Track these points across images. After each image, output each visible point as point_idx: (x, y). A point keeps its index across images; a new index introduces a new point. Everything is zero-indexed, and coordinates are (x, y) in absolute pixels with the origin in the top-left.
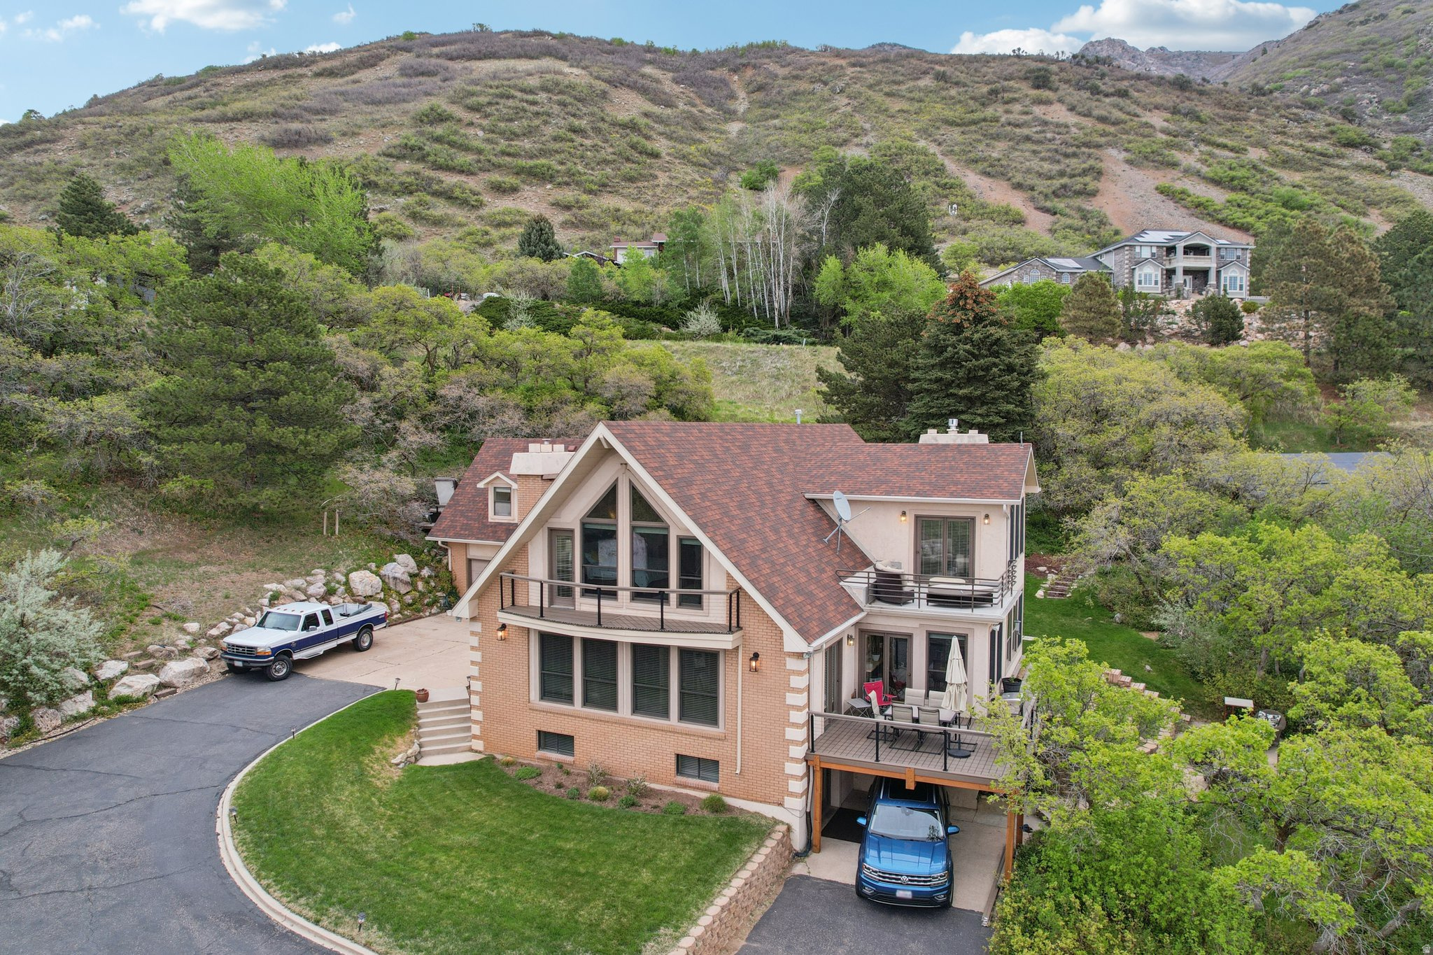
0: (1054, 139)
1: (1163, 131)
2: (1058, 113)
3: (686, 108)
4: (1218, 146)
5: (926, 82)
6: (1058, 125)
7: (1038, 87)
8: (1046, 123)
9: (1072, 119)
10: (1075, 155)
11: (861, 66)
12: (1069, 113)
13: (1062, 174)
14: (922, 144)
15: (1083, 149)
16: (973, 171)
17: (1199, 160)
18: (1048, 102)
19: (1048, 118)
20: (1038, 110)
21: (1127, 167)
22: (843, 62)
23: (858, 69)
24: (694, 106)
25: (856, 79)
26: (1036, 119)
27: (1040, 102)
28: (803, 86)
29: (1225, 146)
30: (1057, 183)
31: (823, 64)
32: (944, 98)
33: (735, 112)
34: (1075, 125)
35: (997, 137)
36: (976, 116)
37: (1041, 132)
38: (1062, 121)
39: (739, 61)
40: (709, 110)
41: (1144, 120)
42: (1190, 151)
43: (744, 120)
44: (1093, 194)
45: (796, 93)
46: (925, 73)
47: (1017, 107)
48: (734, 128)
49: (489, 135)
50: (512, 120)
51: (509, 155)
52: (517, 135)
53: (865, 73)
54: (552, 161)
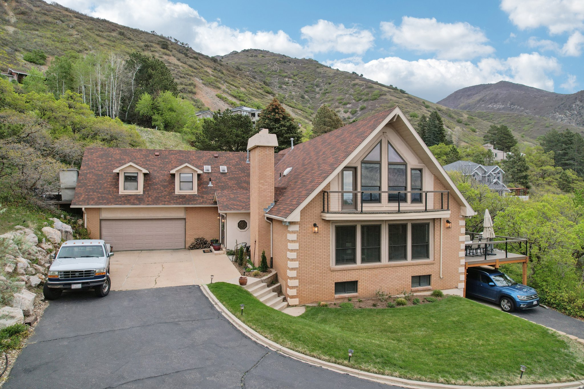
1: (213, 75)
2: (174, 60)
4: (231, 84)
5: (114, 34)
6: (175, 65)
7: (164, 48)
8: (170, 63)
9: (179, 64)
10: (184, 77)
11: (80, 19)
12: (178, 61)
13: (181, 84)
15: (187, 76)
17: (227, 88)
18: (169, 55)
19: (170, 61)
20: (166, 57)
21: (204, 86)
22: (70, 15)
25: (79, 24)
26: (166, 60)
27: (165, 54)
28: (49, 19)
29: (233, 85)
30: (181, 87)
31: (60, 12)
32: (125, 43)
33: (9, 21)
34: (181, 66)
37: (169, 66)
38: (176, 63)
41: (205, 70)
42: (223, 84)
43: (16, 27)
44: (195, 93)
45: (46, 22)
46: (114, 30)
47: (157, 54)
48: (10, 29)
53: (83, 22)
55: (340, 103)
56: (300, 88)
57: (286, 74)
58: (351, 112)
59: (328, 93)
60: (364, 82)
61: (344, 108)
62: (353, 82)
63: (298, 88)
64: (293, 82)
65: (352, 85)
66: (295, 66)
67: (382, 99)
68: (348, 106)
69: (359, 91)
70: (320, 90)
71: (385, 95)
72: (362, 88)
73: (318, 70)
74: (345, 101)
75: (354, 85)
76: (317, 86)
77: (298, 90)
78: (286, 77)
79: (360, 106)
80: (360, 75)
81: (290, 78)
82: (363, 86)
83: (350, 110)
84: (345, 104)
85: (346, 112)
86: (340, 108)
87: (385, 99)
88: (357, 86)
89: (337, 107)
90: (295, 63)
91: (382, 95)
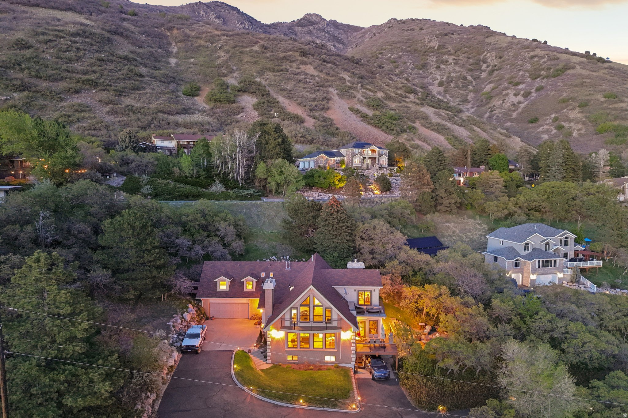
0: (310, 82)
1: (349, 81)
2: (310, 70)
3: (149, 49)
4: (368, 89)
5: (256, 48)
6: (312, 76)
7: (301, 56)
8: (306, 74)
9: (316, 73)
10: (318, 90)
12: (314, 70)
13: (314, 100)
14: (258, 80)
15: (321, 88)
16: (280, 95)
17: (362, 96)
18: (306, 64)
19: (307, 71)
20: (303, 67)
21: (337, 97)
22: (219, 33)
23: (225, 37)
24: (152, 48)
25: (226, 43)
26: (302, 72)
27: (303, 63)
28: (202, 42)
29: (370, 90)
30: (314, 104)
31: (210, 32)
32: (264, 58)
33: (172, 53)
34: (317, 76)
35: (289, 79)
36: (280, 68)
37: (305, 78)
38: (313, 74)
39: (169, 25)
40: (159, 50)
41: (341, 75)
42: (358, 91)
43: (177, 58)
44: (328, 109)
45: (200, 46)
46: (255, 43)
47: (294, 65)
48: (173, 61)
49: (54, 60)
50: (66, 52)
51: (69, 71)
52: (70, 60)
53: (229, 40)
54: (93, 77)
55: (510, 83)
56: (463, 66)
57: (445, 50)
58: (523, 95)
59: (497, 70)
60: (546, 52)
61: (514, 89)
62: (532, 54)
63: (460, 67)
64: (454, 59)
65: (529, 58)
66: (458, 38)
67: (569, 74)
68: (521, 86)
69: (537, 66)
70: (487, 67)
71: (574, 68)
72: (543, 61)
73: (487, 40)
74: (517, 80)
75: (533, 57)
76: (485, 62)
77: (459, 69)
78: (445, 53)
79: (537, 86)
80: (543, 42)
81: (451, 54)
82: (545, 58)
83: (522, 92)
84: (518, 84)
85: (516, 95)
86: (510, 90)
87: (574, 75)
88: (536, 59)
89: (506, 89)
90: (459, 34)
91: (569, 69)
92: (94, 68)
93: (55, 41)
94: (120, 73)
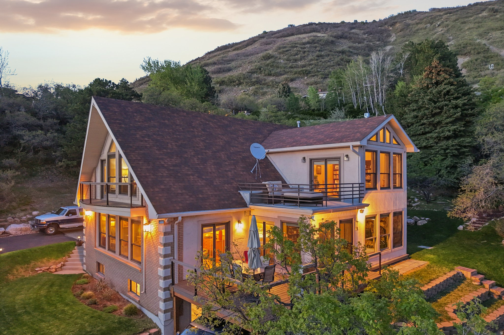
3: (367, 43)
5: (483, 14)
11: (450, 13)
14: (479, 41)
22: (442, 14)
23: (448, 15)
25: (447, 20)
28: (421, 26)
31: (431, 16)
32: (492, 19)
33: (390, 42)
39: (393, 21)
40: (377, 43)
43: (393, 44)
45: (417, 30)
46: (484, 10)
48: (388, 48)
49: (286, 62)
50: (295, 55)
51: (292, 68)
52: (296, 60)
53: (452, 16)
54: (308, 68)
92: (311, 62)
93: (290, 50)
94: (332, 62)
